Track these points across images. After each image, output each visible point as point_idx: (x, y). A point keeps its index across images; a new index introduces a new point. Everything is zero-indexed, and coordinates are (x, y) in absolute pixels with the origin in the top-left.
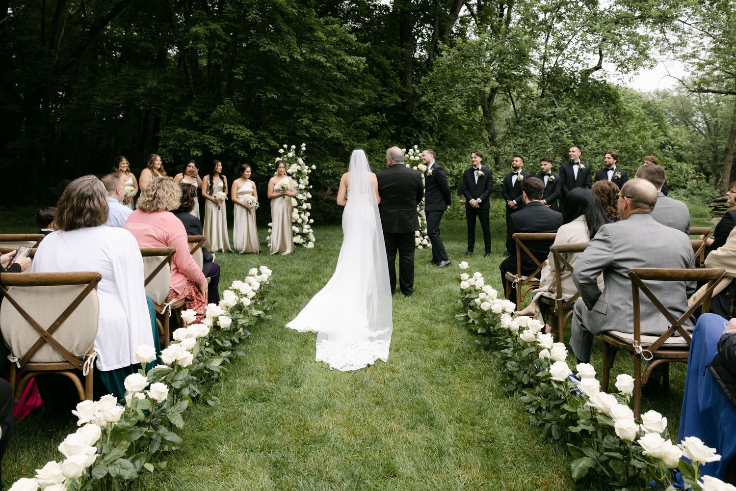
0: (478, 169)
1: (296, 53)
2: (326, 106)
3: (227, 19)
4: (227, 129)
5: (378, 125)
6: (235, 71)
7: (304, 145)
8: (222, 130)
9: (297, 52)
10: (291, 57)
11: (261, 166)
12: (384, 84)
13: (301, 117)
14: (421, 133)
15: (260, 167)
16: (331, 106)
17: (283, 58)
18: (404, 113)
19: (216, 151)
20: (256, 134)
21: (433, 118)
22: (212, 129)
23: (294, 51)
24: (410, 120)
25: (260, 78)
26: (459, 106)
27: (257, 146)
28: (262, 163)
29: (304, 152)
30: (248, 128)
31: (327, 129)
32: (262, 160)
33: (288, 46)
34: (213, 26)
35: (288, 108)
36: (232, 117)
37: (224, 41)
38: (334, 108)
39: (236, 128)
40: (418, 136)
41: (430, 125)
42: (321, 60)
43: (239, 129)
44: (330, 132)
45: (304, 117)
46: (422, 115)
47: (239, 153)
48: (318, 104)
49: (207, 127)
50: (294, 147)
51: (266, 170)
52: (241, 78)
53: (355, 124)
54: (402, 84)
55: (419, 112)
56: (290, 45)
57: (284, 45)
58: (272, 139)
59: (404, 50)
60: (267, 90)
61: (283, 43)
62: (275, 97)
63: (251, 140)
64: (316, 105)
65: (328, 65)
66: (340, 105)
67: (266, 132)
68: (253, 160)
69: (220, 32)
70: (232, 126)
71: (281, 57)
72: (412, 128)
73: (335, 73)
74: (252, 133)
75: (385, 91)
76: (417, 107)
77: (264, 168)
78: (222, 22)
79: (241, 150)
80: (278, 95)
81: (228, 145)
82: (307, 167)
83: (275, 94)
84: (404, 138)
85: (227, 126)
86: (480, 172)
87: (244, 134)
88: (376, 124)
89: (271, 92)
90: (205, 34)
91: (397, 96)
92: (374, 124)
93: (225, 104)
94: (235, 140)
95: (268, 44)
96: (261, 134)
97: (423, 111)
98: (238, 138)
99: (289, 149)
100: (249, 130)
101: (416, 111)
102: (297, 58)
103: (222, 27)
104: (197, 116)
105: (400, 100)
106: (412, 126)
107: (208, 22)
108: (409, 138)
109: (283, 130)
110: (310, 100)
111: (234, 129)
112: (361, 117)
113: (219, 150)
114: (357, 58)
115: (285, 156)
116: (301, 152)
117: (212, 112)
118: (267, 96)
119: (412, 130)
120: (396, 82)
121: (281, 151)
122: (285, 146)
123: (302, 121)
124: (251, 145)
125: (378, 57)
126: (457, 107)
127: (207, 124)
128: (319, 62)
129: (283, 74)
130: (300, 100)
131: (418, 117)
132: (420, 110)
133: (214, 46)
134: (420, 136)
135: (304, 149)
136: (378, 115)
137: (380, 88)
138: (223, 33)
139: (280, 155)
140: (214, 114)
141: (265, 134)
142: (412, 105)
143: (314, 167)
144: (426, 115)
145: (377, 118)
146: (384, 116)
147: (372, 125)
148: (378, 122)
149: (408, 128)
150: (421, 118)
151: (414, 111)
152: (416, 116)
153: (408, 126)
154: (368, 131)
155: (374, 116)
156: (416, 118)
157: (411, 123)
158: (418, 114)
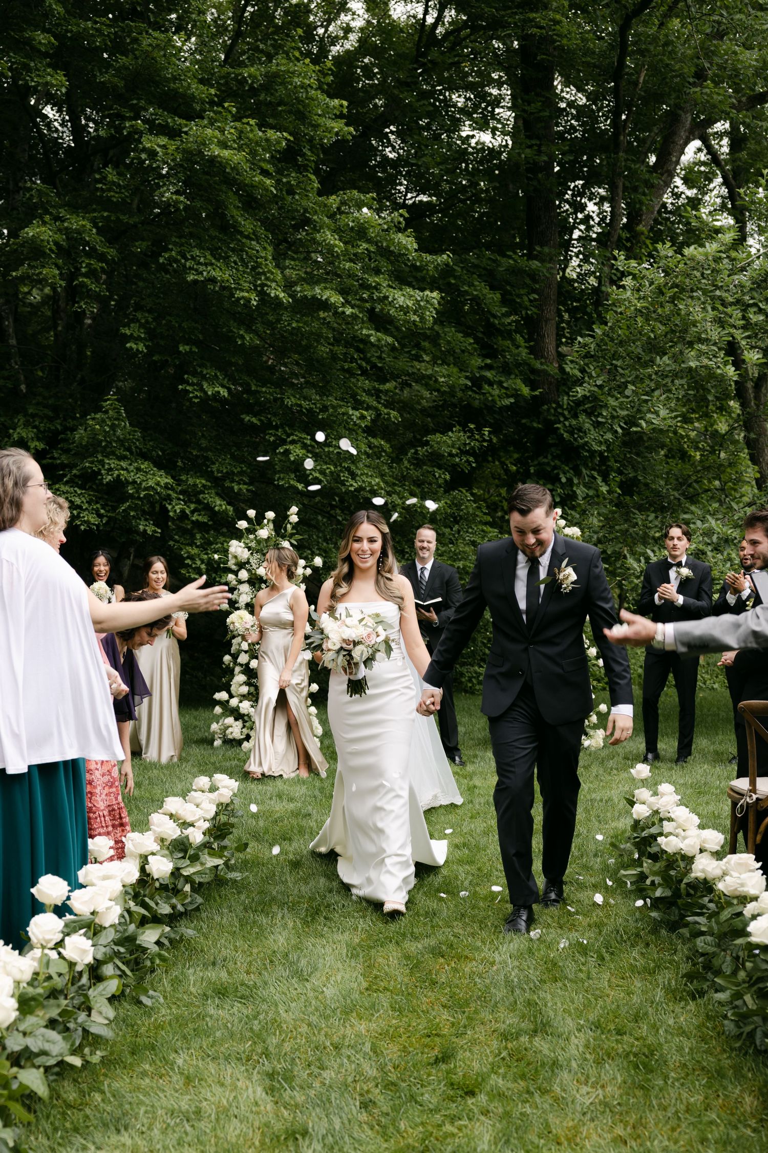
0: (679, 565)
1: (273, 285)
2: (343, 414)
3: (107, 204)
4: (110, 469)
5: (471, 455)
6: (128, 332)
7: (294, 509)
8: (99, 473)
9: (274, 281)
10: (263, 295)
11: (191, 557)
12: (488, 351)
13: (284, 442)
14: (578, 474)
15: (188, 561)
16: (357, 413)
17: (243, 297)
18: (535, 425)
19: (88, 522)
20: (179, 482)
21: (609, 436)
22: (74, 472)
23: (267, 279)
24: (551, 440)
25: (187, 348)
26: (663, 413)
27: (183, 511)
28: (194, 551)
29: (296, 526)
30: (160, 469)
31: (348, 469)
32: (192, 544)
33: (253, 268)
34: (76, 222)
35: (254, 420)
36: (121, 442)
37: (102, 258)
38: (363, 417)
39: (131, 468)
40: (570, 480)
41: (601, 453)
42: (332, 300)
43: (138, 470)
44: (353, 476)
45: (293, 442)
46: (580, 429)
47: (141, 527)
48: (324, 409)
49: (63, 466)
50: (270, 515)
51: (203, 566)
52: (141, 347)
53: (416, 453)
54: (532, 351)
55: (574, 422)
56: (259, 265)
57: (245, 265)
58: (217, 494)
59: (535, 264)
60: (204, 377)
61: (242, 260)
62: (224, 393)
63: (169, 495)
64: (321, 410)
65: (349, 311)
66: (376, 409)
67: (202, 476)
68: (171, 543)
69: (92, 235)
70: (124, 464)
71: (238, 294)
72: (557, 462)
73: (364, 332)
74: (169, 480)
75: (489, 367)
76: (570, 409)
77: (198, 562)
78: (94, 211)
79: (146, 520)
80: (229, 389)
81: (114, 509)
82: (302, 562)
83: (223, 386)
85: (112, 463)
86: (685, 571)
87: (151, 483)
88: (467, 453)
89: (212, 380)
90: (56, 243)
91: (519, 381)
92: (463, 452)
93: (106, 412)
94: (131, 496)
95: (206, 265)
96: (191, 481)
97: (582, 417)
98: (137, 492)
99: (260, 518)
100: (162, 473)
101: (566, 419)
102: (277, 297)
103: (95, 225)
104: (39, 439)
105: (525, 391)
106: (554, 458)
107: (62, 213)
109: (242, 473)
110: (305, 398)
111: (126, 469)
112: (429, 438)
113: (93, 519)
114: (418, 294)
115: (252, 536)
116: (289, 526)
117: (73, 429)
118: (202, 389)
119: (555, 467)
120: (518, 347)
121: (242, 524)
122: (251, 513)
123: (287, 452)
124: (170, 507)
125: (471, 285)
126: (657, 413)
127: (64, 459)
128: (325, 305)
129: (242, 337)
130: (282, 399)
131: (572, 433)
132: (576, 416)
133: (78, 269)
134: (576, 481)
135: (294, 519)
136: (471, 431)
137: (477, 362)
138: (98, 238)
139: (238, 535)
140: (80, 435)
141: (200, 482)
142: (558, 403)
143: (318, 561)
144: (592, 428)
145: (468, 437)
146: (486, 433)
147: (457, 455)
148: (473, 448)
149: (545, 460)
150: (580, 437)
151: (562, 419)
152: (566, 432)
153: (546, 457)
154: (446, 470)
155: (462, 434)
156: (565, 435)
157: (553, 449)
158: (570, 426)
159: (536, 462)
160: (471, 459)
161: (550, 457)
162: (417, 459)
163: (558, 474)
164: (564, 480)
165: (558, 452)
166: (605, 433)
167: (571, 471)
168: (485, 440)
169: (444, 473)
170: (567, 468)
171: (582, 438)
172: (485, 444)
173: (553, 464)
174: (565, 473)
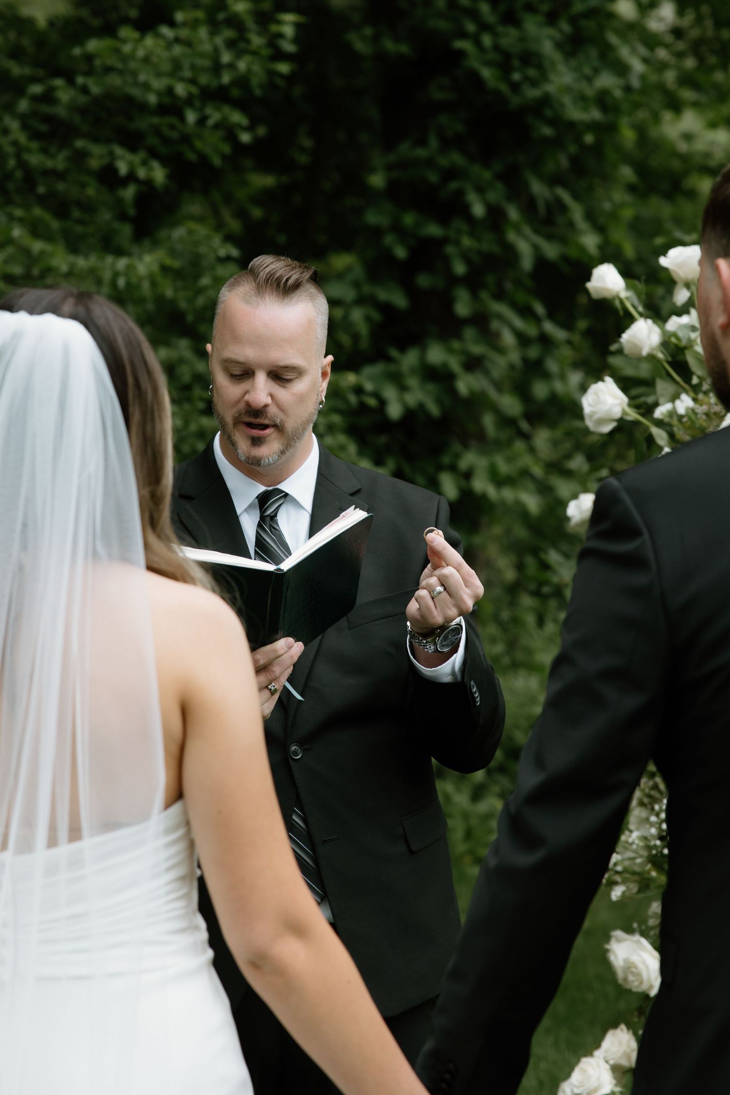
5: (241, 105)
18: (390, 45)
21: (606, 80)
24: (438, 93)
40: (496, 216)
46: (526, 59)
53: (48, 97)
72: (456, 158)
84: (397, 228)
88: (222, 96)
101: (484, 27)
106: (447, 143)
108: (433, 230)
112: (93, 45)
119: (451, 174)
134: (513, 213)
144: (557, 56)
145: (231, 44)
146: (288, 31)
147: (189, 101)
148: (242, 82)
149: (421, 153)
150: (527, 78)
151: (471, 27)
152: (488, 64)
153: (422, 142)
154: (154, 154)
155: (203, 32)
156: (486, 73)
157: (444, 119)
158: (496, 48)
159: (392, 158)
160: (237, 117)
161: (434, 142)
162: (49, 119)
163: (460, 194)
164: (478, 210)
165: (460, 128)
166: (596, 71)
167: (500, 186)
168: (279, 55)
169: (144, 163)
170: (487, 175)
171: (534, 83)
172: (284, 68)
173: (444, 162)
174: (480, 190)
